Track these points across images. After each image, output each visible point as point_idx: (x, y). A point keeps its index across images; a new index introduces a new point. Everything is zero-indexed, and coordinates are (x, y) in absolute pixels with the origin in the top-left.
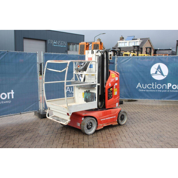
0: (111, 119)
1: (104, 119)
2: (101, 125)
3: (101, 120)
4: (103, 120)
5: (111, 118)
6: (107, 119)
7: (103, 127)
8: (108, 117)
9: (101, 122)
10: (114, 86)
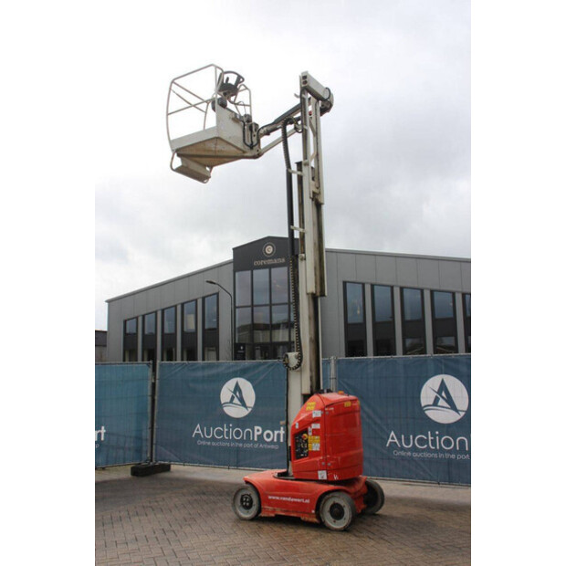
0: (294, 502)
1: (278, 498)
2: (270, 508)
3: (270, 497)
4: (274, 498)
5: (296, 500)
6: (284, 499)
7: (273, 515)
8: (288, 497)
9: (270, 503)
10: (310, 429)
